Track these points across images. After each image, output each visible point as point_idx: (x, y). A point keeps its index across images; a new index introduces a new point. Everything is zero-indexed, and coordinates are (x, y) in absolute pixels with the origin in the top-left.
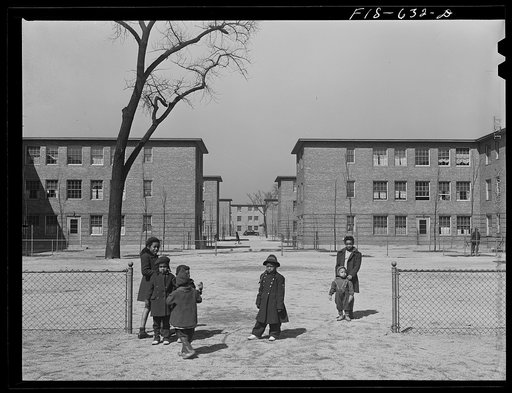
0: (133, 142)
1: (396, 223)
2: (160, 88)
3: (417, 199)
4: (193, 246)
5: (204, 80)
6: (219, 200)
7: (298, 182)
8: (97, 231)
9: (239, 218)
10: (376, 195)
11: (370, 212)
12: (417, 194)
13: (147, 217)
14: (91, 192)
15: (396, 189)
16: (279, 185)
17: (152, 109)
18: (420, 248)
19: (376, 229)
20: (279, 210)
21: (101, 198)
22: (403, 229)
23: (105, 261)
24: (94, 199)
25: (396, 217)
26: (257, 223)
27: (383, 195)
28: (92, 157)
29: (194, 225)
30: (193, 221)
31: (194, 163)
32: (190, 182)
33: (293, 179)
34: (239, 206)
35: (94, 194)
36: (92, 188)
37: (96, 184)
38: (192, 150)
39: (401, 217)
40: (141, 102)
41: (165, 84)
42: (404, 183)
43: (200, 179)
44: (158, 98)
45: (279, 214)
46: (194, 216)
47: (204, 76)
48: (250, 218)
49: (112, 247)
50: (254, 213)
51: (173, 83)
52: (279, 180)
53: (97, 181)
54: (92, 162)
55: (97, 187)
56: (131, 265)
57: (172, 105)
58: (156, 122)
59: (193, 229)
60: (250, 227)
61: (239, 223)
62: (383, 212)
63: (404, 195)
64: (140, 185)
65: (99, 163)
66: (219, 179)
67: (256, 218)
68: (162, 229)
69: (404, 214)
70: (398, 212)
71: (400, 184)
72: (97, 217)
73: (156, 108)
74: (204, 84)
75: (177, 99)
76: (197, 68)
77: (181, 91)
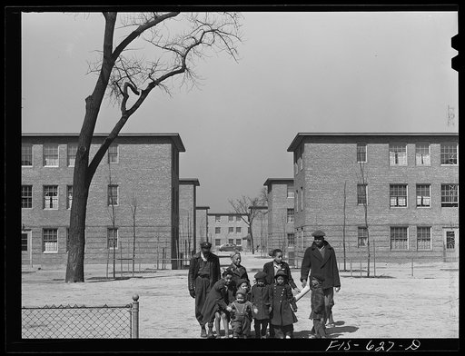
0: (100, 138)
1: (419, 235)
2: (130, 72)
3: (443, 205)
4: (169, 266)
5: (184, 62)
6: (196, 208)
7: (297, 185)
8: (51, 248)
9: (218, 230)
10: (393, 201)
11: (387, 222)
12: (443, 199)
13: (112, 229)
14: (44, 199)
15: (418, 193)
16: (270, 190)
17: (122, 97)
18: (447, 266)
19: (394, 243)
20: (270, 220)
21: (56, 207)
22: (427, 243)
23: (66, 286)
24: (47, 208)
25: (419, 228)
26: (239, 236)
27: (401, 201)
28: (44, 157)
29: (170, 240)
30: (169, 235)
31: (169, 163)
32: (165, 187)
33: (289, 182)
34: (218, 216)
35: (48, 202)
36: (44, 195)
37: (50, 190)
38: (167, 147)
39: (424, 228)
40: (108, 90)
41: (137, 67)
42: (428, 186)
43: (176, 182)
44: (127, 85)
45: (270, 225)
46: (170, 229)
47: (184, 57)
48: (231, 229)
49: (74, 269)
50: (235, 223)
51: (147, 66)
52: (270, 183)
53: (51, 187)
54: (45, 163)
55: (51, 194)
56: (136, 299)
57: (145, 93)
58: (127, 114)
59: (169, 245)
60: (231, 241)
61: (218, 236)
62: (402, 222)
63: (427, 201)
64: (104, 191)
65: (53, 164)
66: (195, 183)
67: (239, 229)
68: (132, 245)
69: (428, 224)
70: (420, 222)
71: (422, 188)
72: (51, 230)
73: (126, 97)
74: (184, 66)
75: (152, 86)
76: (175, 47)
77: (157, 76)
